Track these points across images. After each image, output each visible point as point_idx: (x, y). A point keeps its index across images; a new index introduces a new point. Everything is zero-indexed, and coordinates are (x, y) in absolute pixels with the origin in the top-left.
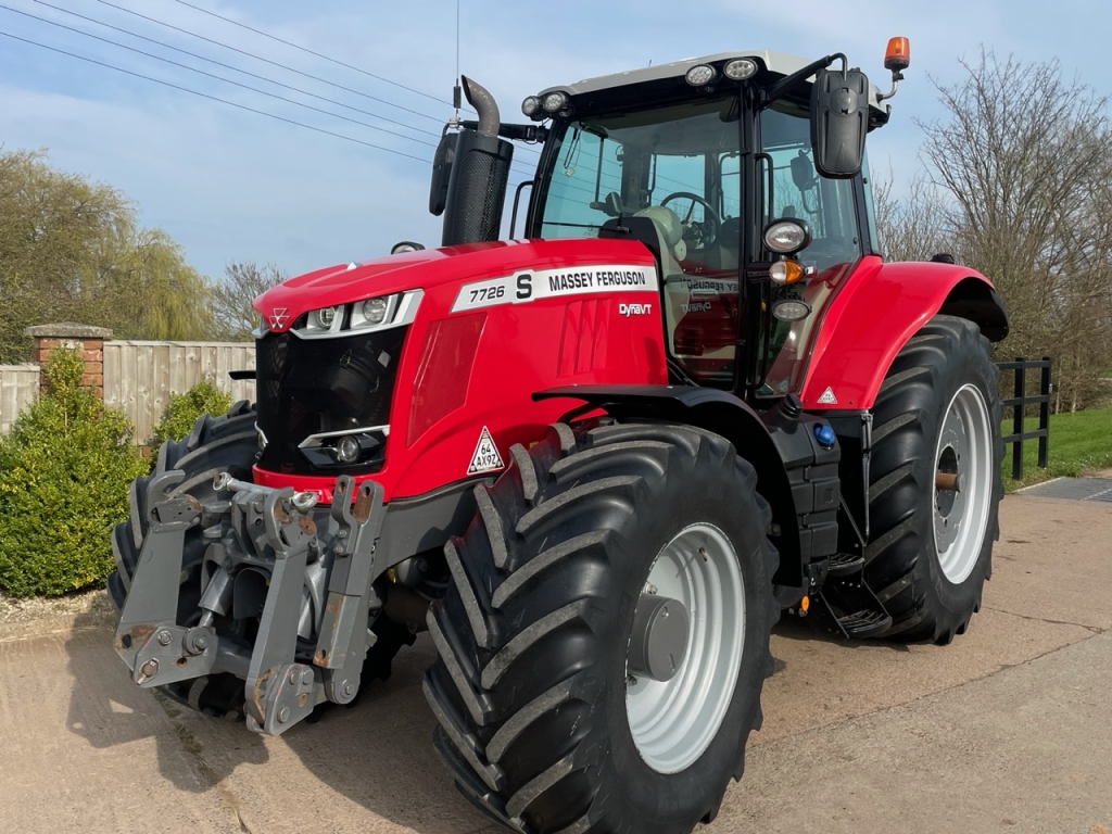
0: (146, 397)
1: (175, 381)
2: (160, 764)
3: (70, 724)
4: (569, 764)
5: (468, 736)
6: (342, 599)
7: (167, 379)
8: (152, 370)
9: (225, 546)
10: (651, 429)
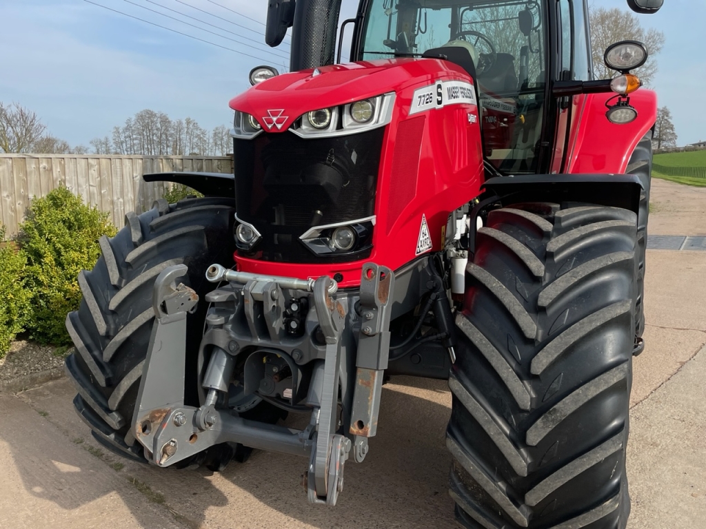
0: (9, 200)
1: (32, 186)
2: (138, 518)
3: (29, 489)
4: (616, 503)
5: (500, 483)
6: (374, 375)
7: (26, 185)
8: (13, 178)
9: (228, 331)
10: (601, 210)
